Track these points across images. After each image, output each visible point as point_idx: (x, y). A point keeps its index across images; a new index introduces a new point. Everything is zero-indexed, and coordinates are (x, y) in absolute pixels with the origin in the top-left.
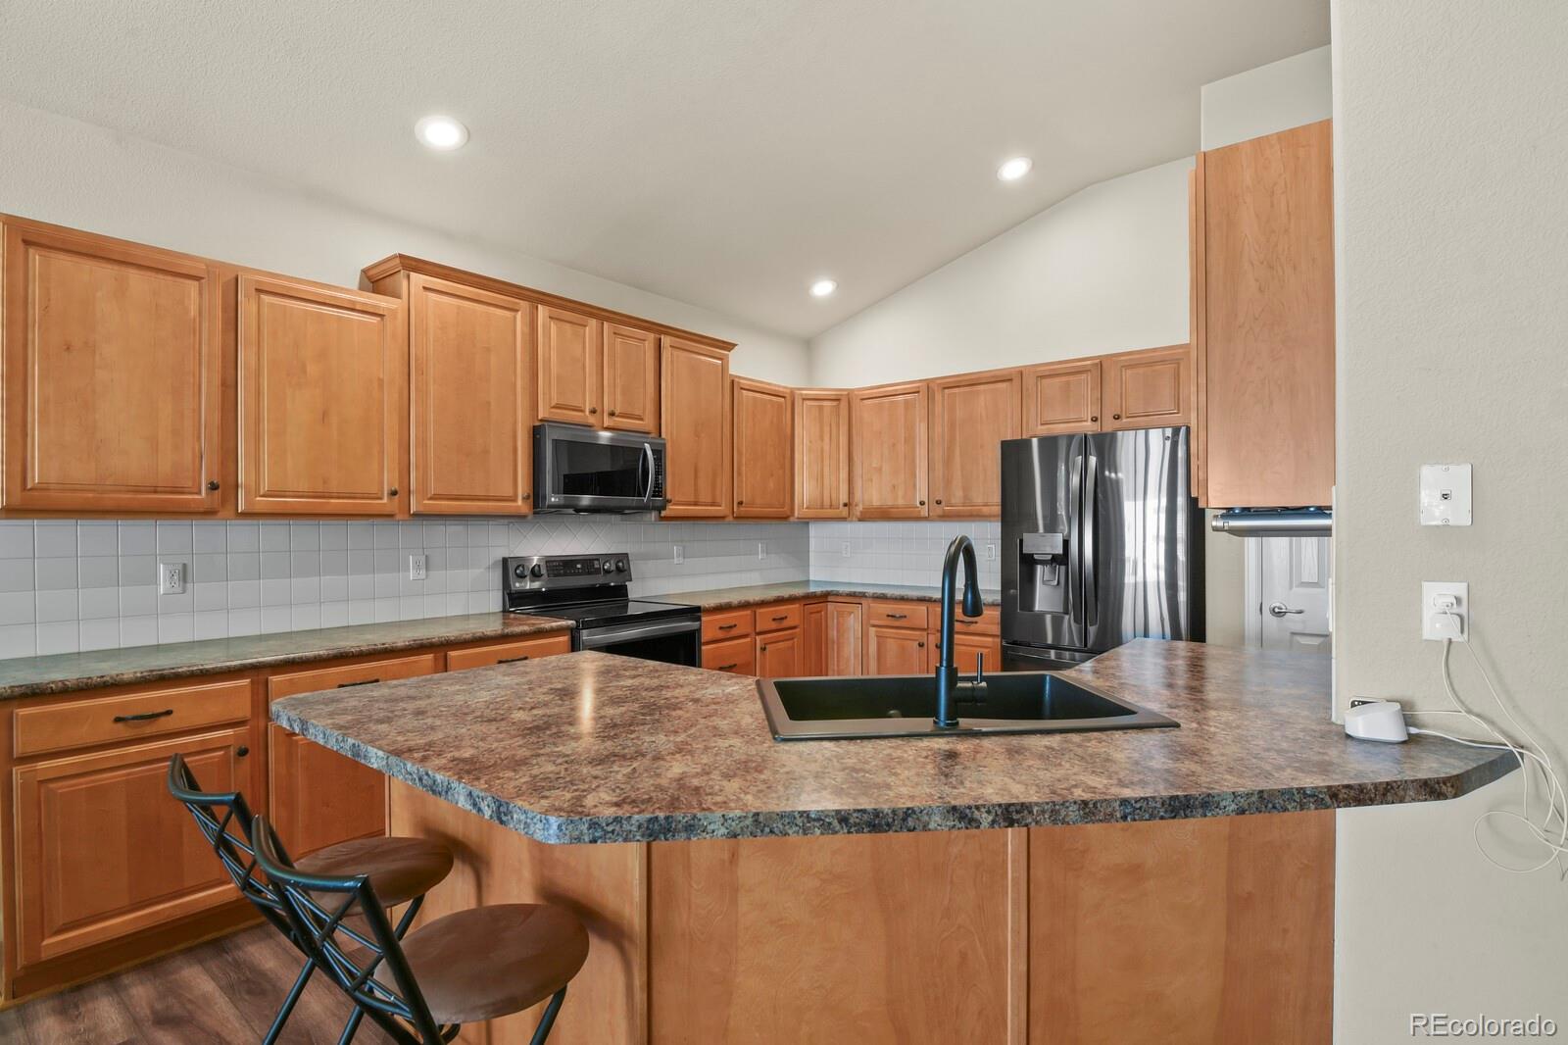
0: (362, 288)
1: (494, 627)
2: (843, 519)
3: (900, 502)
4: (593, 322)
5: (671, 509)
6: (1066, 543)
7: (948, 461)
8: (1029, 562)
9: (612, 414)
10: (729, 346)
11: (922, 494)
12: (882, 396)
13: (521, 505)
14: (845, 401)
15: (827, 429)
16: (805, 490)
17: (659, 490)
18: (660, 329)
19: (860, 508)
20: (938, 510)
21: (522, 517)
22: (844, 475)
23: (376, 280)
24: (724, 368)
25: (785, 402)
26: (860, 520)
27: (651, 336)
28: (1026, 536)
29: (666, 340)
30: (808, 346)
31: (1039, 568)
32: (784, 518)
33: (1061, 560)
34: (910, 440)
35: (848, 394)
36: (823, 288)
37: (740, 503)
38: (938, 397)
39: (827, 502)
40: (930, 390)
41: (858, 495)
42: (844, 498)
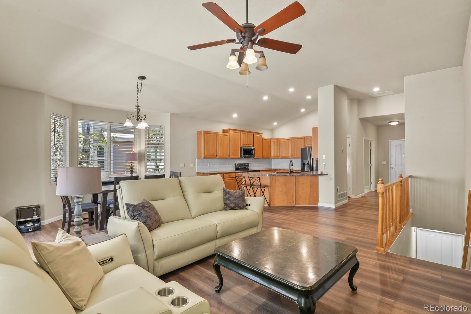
0: (223, 132)
1: (235, 171)
2: (278, 158)
3: (287, 156)
4: (246, 133)
5: (255, 157)
6: (309, 162)
7: (294, 150)
8: (304, 164)
9: (249, 145)
10: (262, 133)
11: (290, 154)
12: (284, 140)
13: (239, 157)
14: (278, 141)
15: (276, 144)
16: (272, 154)
17: (254, 155)
18: (254, 133)
19: (281, 157)
20: (293, 157)
21: (239, 158)
22: (278, 152)
23: (225, 131)
24: (261, 136)
25: (269, 141)
26: (281, 158)
27: (253, 134)
28: (304, 161)
29: (254, 134)
30: (272, 131)
31: (306, 165)
32: (269, 158)
33: (308, 164)
34: (288, 146)
35: (279, 140)
36: (275, 124)
37: (263, 156)
38: (293, 140)
39: (276, 155)
40: (292, 139)
41: (281, 155)
42: (278, 155)
